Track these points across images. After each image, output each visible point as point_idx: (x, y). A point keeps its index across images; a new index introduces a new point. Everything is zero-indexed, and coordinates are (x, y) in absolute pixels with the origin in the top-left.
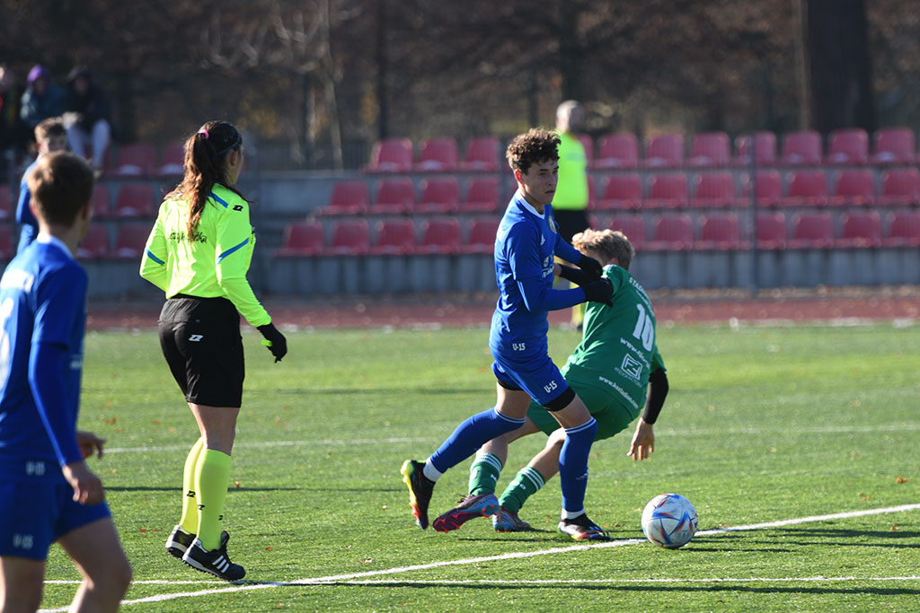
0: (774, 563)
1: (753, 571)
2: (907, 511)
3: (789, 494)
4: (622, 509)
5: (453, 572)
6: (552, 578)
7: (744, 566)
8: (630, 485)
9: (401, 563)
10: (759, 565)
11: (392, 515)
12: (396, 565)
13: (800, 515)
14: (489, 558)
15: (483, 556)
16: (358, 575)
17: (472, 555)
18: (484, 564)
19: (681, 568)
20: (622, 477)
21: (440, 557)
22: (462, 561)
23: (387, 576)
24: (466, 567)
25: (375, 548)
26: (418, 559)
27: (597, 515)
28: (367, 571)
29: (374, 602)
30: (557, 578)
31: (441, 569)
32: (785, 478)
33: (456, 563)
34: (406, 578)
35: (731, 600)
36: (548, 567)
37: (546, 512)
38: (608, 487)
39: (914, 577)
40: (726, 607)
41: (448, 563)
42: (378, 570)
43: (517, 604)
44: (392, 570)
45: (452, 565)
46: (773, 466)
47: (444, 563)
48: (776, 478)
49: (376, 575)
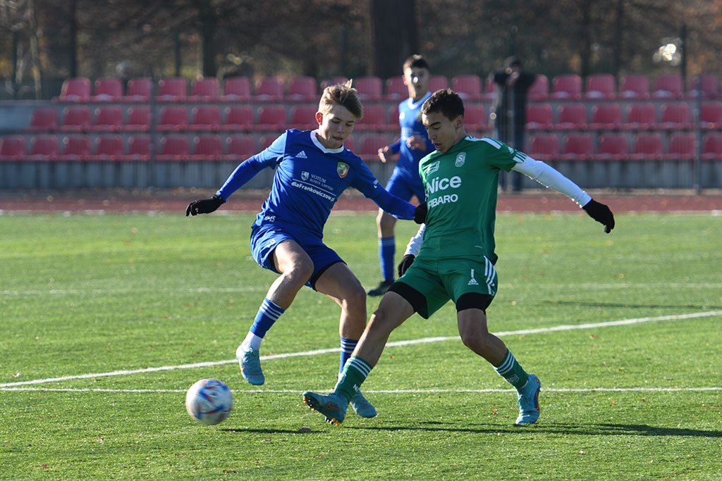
0: (302, 380)
1: (286, 385)
2: (403, 346)
3: (324, 333)
4: (204, 341)
5: (76, 384)
6: (145, 388)
7: (280, 382)
8: (213, 325)
9: (41, 377)
10: (292, 381)
11: (41, 344)
12: (37, 378)
13: (328, 347)
14: (104, 374)
15: (100, 373)
16: (9, 385)
17: (92, 372)
18: (99, 378)
19: (236, 383)
20: (209, 319)
21: (69, 373)
22: (84, 376)
23: (29, 385)
24: (86, 380)
25: (25, 366)
26: (54, 374)
27: (185, 345)
28: (16, 382)
29: (17, 403)
30: (148, 389)
31: (68, 381)
32: (324, 321)
33: (79, 377)
34: (43, 387)
35: (266, 405)
36: (143, 380)
37: (150, 343)
38: (197, 326)
39: (397, 391)
40: (262, 410)
41: (74, 377)
42: (24, 381)
43: (116, 406)
44: (34, 382)
45: (77, 378)
46: (316, 313)
47: (71, 377)
48: (317, 321)
49: (22, 385)
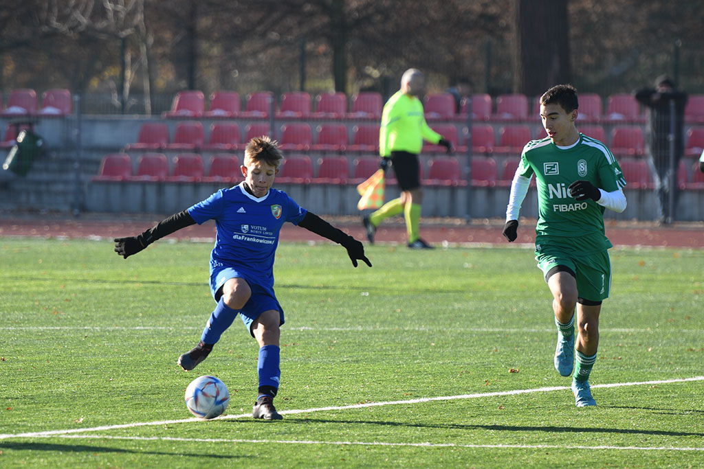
0: (396, 432)
1: (378, 437)
2: (516, 395)
3: (431, 378)
5: (145, 431)
6: (220, 437)
7: (372, 433)
9: (108, 423)
10: (385, 433)
11: (114, 386)
12: (103, 424)
13: (432, 395)
14: (177, 421)
15: (173, 420)
16: (70, 431)
17: (164, 419)
18: (171, 426)
19: (323, 433)
21: (139, 419)
22: (155, 423)
23: (92, 432)
24: (156, 428)
25: (91, 410)
26: (121, 421)
28: (79, 428)
30: (223, 438)
31: (136, 428)
32: (433, 366)
33: (149, 424)
34: (107, 434)
35: (352, 459)
36: (220, 429)
37: (235, 387)
38: (292, 369)
39: (500, 446)
40: (346, 464)
41: (144, 424)
42: (88, 427)
44: (99, 428)
45: (147, 425)
46: (426, 357)
47: (140, 424)
48: (426, 366)
49: (84, 432)
